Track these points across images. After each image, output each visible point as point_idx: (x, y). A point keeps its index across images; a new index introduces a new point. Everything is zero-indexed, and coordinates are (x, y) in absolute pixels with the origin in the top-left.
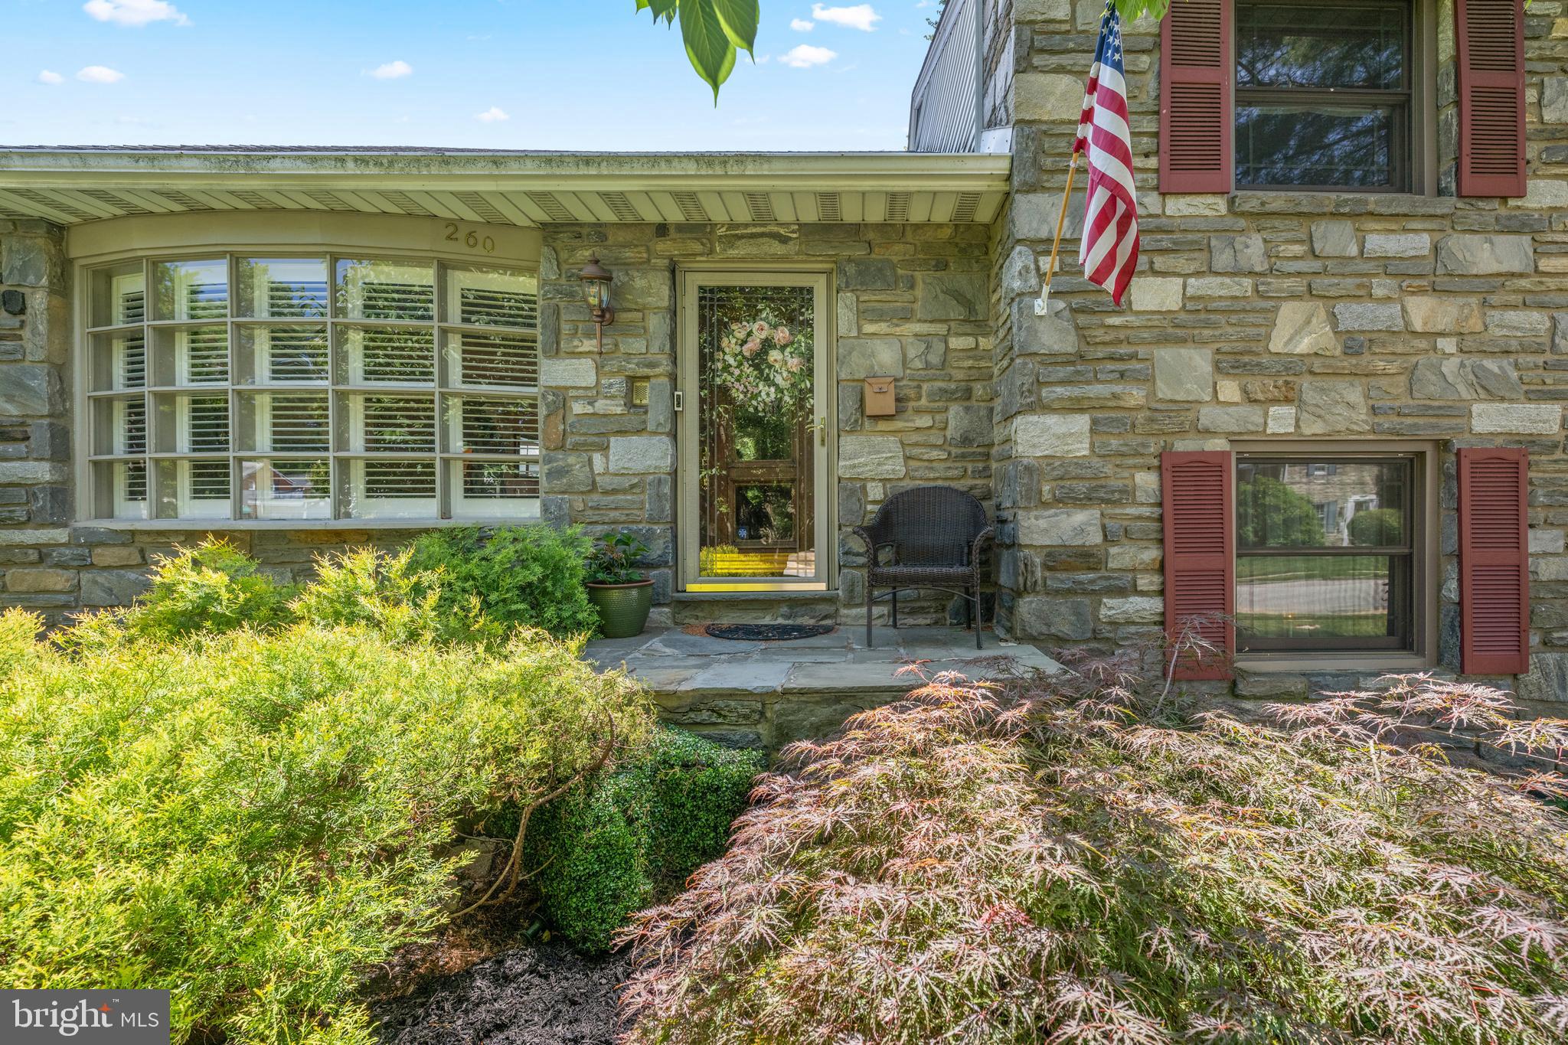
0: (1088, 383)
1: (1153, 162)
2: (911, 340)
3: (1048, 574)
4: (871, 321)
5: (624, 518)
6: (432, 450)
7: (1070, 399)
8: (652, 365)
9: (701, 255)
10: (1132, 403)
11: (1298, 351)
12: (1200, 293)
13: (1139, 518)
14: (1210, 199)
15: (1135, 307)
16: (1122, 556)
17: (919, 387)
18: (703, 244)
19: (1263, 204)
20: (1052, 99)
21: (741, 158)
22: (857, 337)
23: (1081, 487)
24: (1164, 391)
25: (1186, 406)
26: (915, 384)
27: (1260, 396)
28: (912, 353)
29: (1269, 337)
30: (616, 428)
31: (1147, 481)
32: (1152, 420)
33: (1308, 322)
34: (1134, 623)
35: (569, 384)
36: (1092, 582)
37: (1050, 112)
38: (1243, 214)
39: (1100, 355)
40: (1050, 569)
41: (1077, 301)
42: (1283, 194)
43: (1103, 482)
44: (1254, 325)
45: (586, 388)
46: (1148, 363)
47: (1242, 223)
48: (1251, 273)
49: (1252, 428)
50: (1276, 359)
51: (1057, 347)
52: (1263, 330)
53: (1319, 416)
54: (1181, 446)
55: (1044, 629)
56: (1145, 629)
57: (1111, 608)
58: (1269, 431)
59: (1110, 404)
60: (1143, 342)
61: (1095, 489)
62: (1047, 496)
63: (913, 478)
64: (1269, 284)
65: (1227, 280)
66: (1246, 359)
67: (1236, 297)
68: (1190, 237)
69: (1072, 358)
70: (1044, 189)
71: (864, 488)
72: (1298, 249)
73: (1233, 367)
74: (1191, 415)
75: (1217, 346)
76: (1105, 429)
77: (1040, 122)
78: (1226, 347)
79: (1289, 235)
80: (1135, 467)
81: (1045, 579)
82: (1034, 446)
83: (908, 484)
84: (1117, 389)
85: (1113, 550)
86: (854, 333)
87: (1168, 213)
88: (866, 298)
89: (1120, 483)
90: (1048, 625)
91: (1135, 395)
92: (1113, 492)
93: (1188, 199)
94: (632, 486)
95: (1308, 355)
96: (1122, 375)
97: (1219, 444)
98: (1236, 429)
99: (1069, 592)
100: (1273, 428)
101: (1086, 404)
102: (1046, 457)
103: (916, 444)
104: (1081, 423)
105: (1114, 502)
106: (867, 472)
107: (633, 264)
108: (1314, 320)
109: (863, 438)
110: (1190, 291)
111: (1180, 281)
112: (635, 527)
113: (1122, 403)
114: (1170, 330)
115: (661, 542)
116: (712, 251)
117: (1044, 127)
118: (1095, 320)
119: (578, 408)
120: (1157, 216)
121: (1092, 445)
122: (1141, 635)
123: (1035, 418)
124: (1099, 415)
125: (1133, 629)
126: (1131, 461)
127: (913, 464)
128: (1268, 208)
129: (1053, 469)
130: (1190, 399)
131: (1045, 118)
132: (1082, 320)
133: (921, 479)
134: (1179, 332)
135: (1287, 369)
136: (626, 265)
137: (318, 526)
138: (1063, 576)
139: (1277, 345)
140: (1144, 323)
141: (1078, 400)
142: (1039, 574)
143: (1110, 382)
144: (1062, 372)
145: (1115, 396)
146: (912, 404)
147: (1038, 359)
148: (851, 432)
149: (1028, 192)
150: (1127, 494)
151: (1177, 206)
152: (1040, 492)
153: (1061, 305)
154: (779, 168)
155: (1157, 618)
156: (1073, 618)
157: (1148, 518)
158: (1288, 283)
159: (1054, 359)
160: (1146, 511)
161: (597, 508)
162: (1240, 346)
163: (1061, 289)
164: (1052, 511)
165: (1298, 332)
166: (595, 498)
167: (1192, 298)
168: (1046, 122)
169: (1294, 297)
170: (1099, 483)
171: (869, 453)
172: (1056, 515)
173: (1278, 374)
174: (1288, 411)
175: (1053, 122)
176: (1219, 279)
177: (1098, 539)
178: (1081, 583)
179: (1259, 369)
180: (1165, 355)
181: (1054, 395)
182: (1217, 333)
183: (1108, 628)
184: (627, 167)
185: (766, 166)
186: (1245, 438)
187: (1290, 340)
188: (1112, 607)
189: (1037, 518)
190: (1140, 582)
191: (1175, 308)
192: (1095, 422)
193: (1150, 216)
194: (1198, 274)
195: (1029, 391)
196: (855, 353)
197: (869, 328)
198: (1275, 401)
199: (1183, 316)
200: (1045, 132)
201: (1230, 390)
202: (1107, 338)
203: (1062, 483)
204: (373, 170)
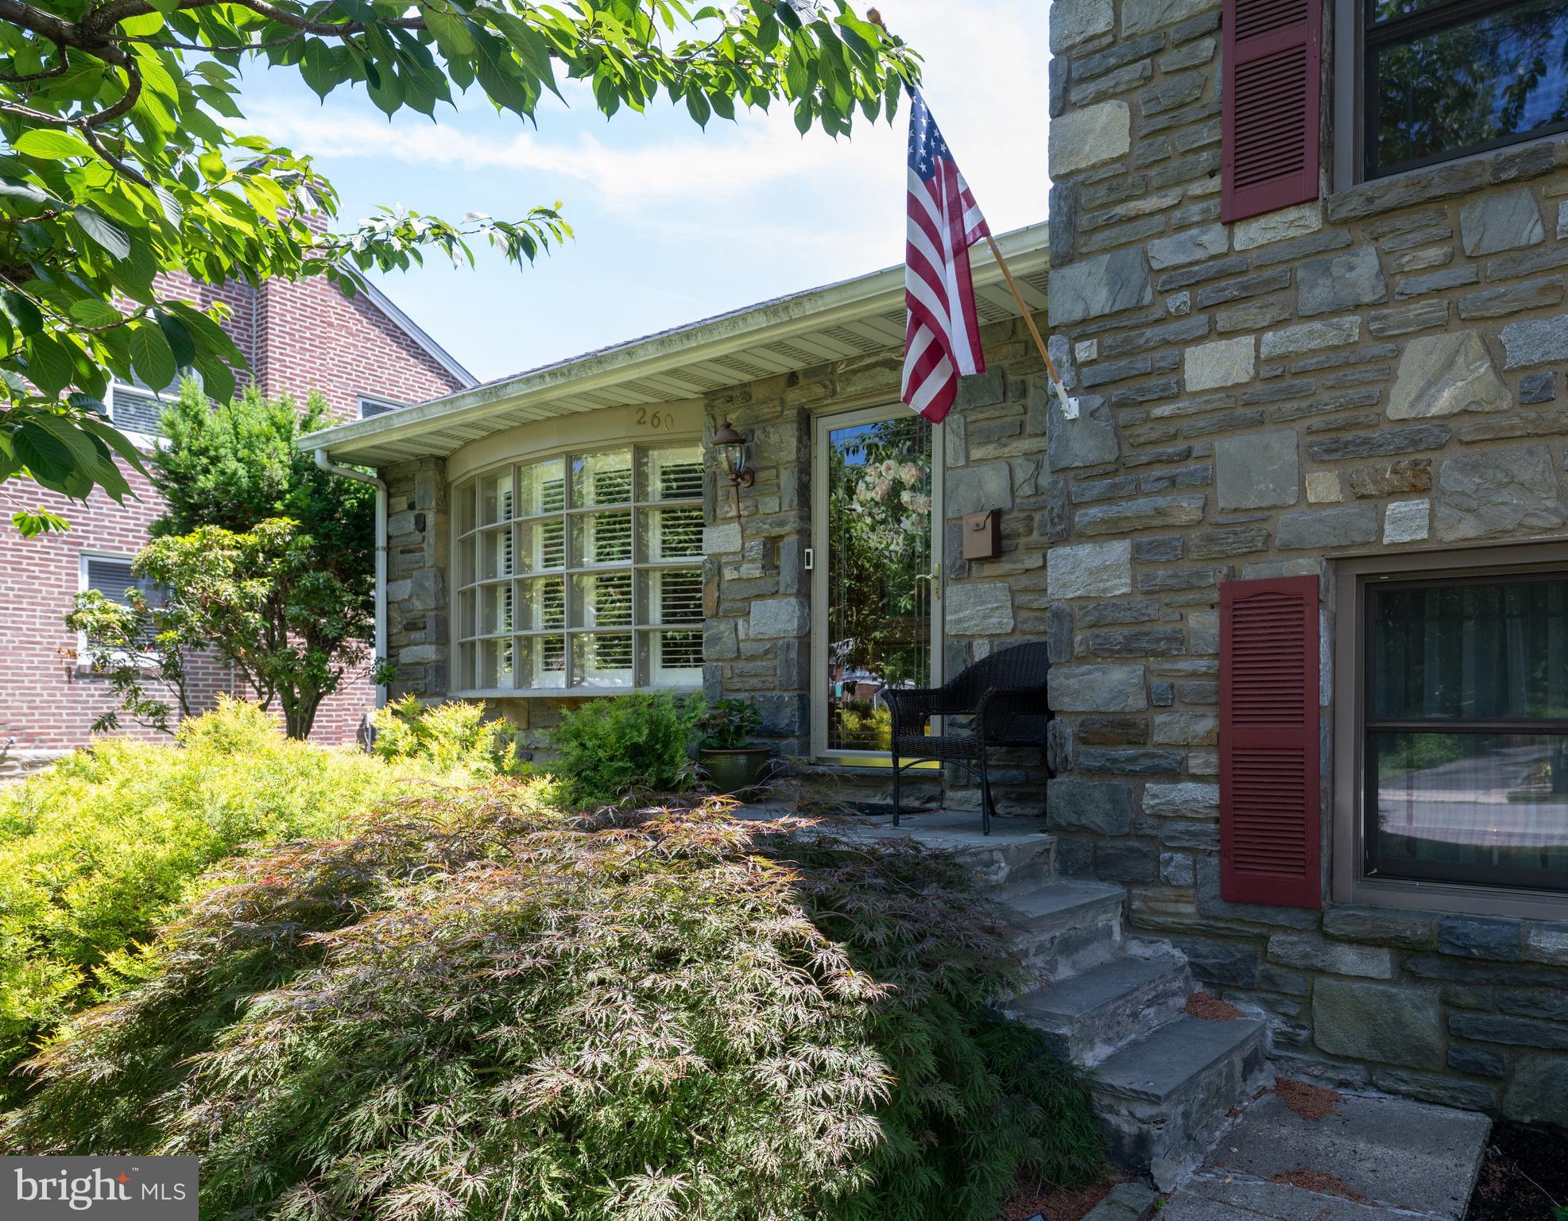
0: (1130, 497)
1: (1215, 184)
2: (1019, 461)
3: (1082, 748)
4: (980, 445)
5: (760, 685)
6: (629, 623)
7: (1104, 521)
8: (782, 524)
9: (825, 398)
10: (1184, 518)
11: (1434, 411)
12: (1278, 351)
13: (1194, 674)
14: (1292, 214)
15: (1189, 388)
16: (1169, 727)
17: (1030, 518)
18: (825, 387)
19: (1370, 200)
20: (1091, 140)
21: (799, 299)
22: (967, 465)
23: (1118, 635)
24: (1225, 498)
25: (1260, 514)
26: (1023, 515)
27: (1371, 489)
28: (1020, 476)
29: (1384, 398)
30: (754, 592)
31: (1205, 624)
32: (1210, 539)
33: (1450, 364)
34: (1184, 818)
35: (722, 550)
36: (1131, 760)
37: (1087, 156)
38: (1345, 222)
39: (1144, 459)
40: (1085, 741)
41: (1116, 393)
42: (1401, 176)
43: (1146, 628)
44: (1362, 383)
45: (734, 553)
46: (1209, 462)
47: (1345, 235)
48: (1358, 307)
49: (1358, 538)
50: (1397, 428)
51: (1092, 457)
52: (1375, 390)
53: (1468, 510)
54: (1250, 572)
55: (1074, 819)
56: (1197, 827)
57: (1155, 796)
58: (1386, 541)
59: (1154, 523)
60: (1201, 433)
61: (1135, 637)
62: (1078, 649)
63: (1024, 633)
64: (1385, 317)
65: (1317, 325)
66: (1349, 436)
67: (1338, 347)
68: (1268, 274)
69: (1110, 468)
70: (1084, 256)
71: (970, 645)
72: (1434, 254)
73: (1328, 451)
74: (1267, 526)
75: (1306, 423)
76: (1149, 557)
77: (1078, 171)
78: (1316, 422)
79: (1418, 236)
80: (1187, 605)
81: (1077, 754)
82: (1064, 585)
83: (1017, 640)
84: (1161, 502)
85: (1160, 719)
86: (962, 463)
87: (1238, 247)
88: (974, 418)
89: (1169, 628)
90: (1079, 814)
91: (1186, 507)
92: (1159, 640)
93: (1263, 222)
94: (766, 652)
95: (1452, 416)
96: (1172, 481)
97: (1305, 566)
98: (1334, 542)
99: (1102, 771)
100: (1393, 535)
101: (1126, 526)
102: (1079, 598)
103: (1025, 590)
104: (1119, 550)
105: (1163, 654)
106: (972, 627)
107: (768, 420)
108: (1460, 360)
109: (969, 587)
110: (1264, 351)
111: (1250, 340)
112: (769, 694)
113: (1170, 521)
114: (1240, 411)
115: (788, 710)
116: (834, 393)
117: (1081, 178)
118: (1138, 413)
119: (729, 574)
120: (1225, 255)
121: (1134, 578)
122: (1193, 835)
123: (1068, 550)
124: (1145, 538)
125: (1182, 826)
126: (1182, 598)
127: (1023, 614)
128: (1380, 204)
129: (1086, 614)
130: (1264, 504)
131: (1083, 165)
132: (1124, 416)
133: (1032, 633)
134: (1250, 412)
135: (1414, 443)
136: (763, 422)
137: (554, 694)
138: (1097, 750)
139: (1399, 406)
140: (1203, 407)
141: (1115, 521)
142: (1069, 748)
143: (1158, 493)
144: (1100, 486)
145: (1159, 512)
146: (1022, 541)
147: (1072, 474)
148: (958, 580)
149: (1062, 265)
150: (1178, 641)
151: (1250, 235)
152: (1071, 644)
153: (1096, 400)
154: (831, 301)
155: (1215, 814)
156: (1108, 806)
157: (1205, 674)
158: (1416, 310)
159: (1089, 472)
160: (1202, 665)
161: (741, 675)
162: (1341, 417)
163: (1098, 380)
164: (1086, 668)
165: (1433, 383)
166: (741, 665)
167: (1270, 360)
168: (1085, 170)
169: (1428, 328)
170: (1142, 628)
171: (974, 605)
172: (1090, 672)
173: (1399, 451)
174: (1419, 506)
175: (1093, 167)
176: (1306, 327)
177: (1142, 704)
178: (1115, 761)
179: (1369, 449)
180: (1229, 446)
181: (1087, 519)
182: (1304, 404)
183: (1150, 821)
184: (716, 332)
185: (820, 302)
186: (1352, 552)
187: (1419, 397)
188: (1157, 795)
189: (1067, 677)
190: (1192, 762)
191: (1245, 379)
192: (1137, 549)
193: (1212, 258)
194: (1276, 325)
195: (1059, 516)
196: (962, 486)
197: (977, 453)
198: (1395, 494)
199: (1259, 387)
200: (1083, 183)
201: (1324, 486)
202: (1154, 436)
203: (1096, 631)
204: (561, 380)
